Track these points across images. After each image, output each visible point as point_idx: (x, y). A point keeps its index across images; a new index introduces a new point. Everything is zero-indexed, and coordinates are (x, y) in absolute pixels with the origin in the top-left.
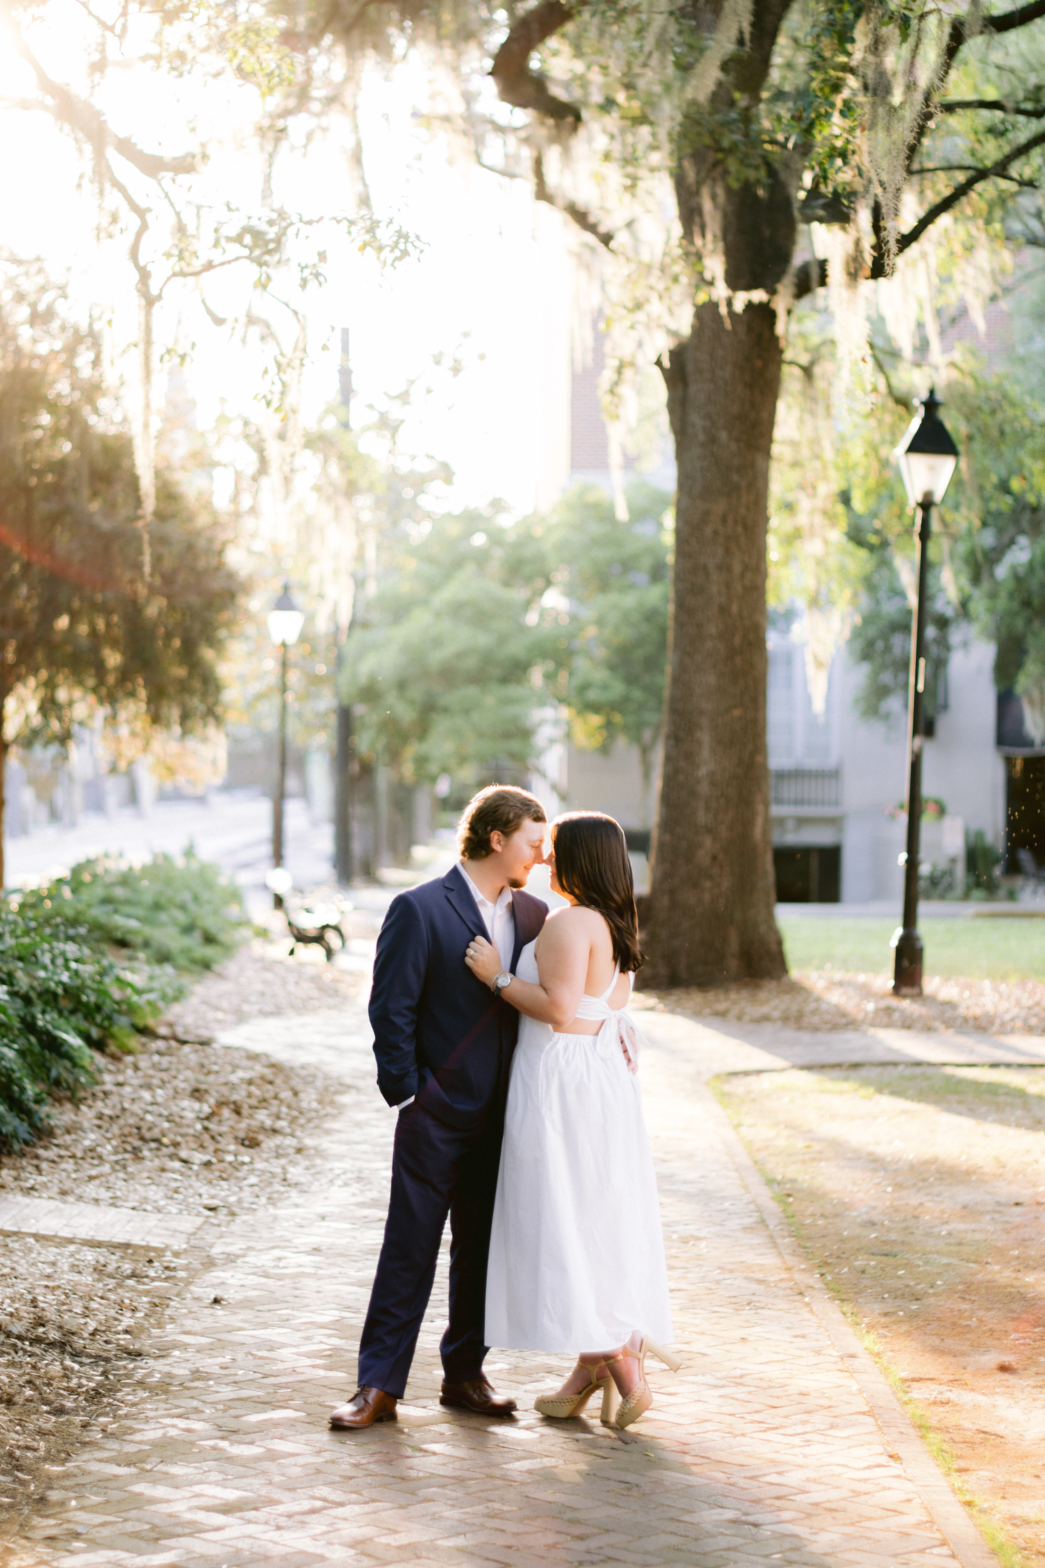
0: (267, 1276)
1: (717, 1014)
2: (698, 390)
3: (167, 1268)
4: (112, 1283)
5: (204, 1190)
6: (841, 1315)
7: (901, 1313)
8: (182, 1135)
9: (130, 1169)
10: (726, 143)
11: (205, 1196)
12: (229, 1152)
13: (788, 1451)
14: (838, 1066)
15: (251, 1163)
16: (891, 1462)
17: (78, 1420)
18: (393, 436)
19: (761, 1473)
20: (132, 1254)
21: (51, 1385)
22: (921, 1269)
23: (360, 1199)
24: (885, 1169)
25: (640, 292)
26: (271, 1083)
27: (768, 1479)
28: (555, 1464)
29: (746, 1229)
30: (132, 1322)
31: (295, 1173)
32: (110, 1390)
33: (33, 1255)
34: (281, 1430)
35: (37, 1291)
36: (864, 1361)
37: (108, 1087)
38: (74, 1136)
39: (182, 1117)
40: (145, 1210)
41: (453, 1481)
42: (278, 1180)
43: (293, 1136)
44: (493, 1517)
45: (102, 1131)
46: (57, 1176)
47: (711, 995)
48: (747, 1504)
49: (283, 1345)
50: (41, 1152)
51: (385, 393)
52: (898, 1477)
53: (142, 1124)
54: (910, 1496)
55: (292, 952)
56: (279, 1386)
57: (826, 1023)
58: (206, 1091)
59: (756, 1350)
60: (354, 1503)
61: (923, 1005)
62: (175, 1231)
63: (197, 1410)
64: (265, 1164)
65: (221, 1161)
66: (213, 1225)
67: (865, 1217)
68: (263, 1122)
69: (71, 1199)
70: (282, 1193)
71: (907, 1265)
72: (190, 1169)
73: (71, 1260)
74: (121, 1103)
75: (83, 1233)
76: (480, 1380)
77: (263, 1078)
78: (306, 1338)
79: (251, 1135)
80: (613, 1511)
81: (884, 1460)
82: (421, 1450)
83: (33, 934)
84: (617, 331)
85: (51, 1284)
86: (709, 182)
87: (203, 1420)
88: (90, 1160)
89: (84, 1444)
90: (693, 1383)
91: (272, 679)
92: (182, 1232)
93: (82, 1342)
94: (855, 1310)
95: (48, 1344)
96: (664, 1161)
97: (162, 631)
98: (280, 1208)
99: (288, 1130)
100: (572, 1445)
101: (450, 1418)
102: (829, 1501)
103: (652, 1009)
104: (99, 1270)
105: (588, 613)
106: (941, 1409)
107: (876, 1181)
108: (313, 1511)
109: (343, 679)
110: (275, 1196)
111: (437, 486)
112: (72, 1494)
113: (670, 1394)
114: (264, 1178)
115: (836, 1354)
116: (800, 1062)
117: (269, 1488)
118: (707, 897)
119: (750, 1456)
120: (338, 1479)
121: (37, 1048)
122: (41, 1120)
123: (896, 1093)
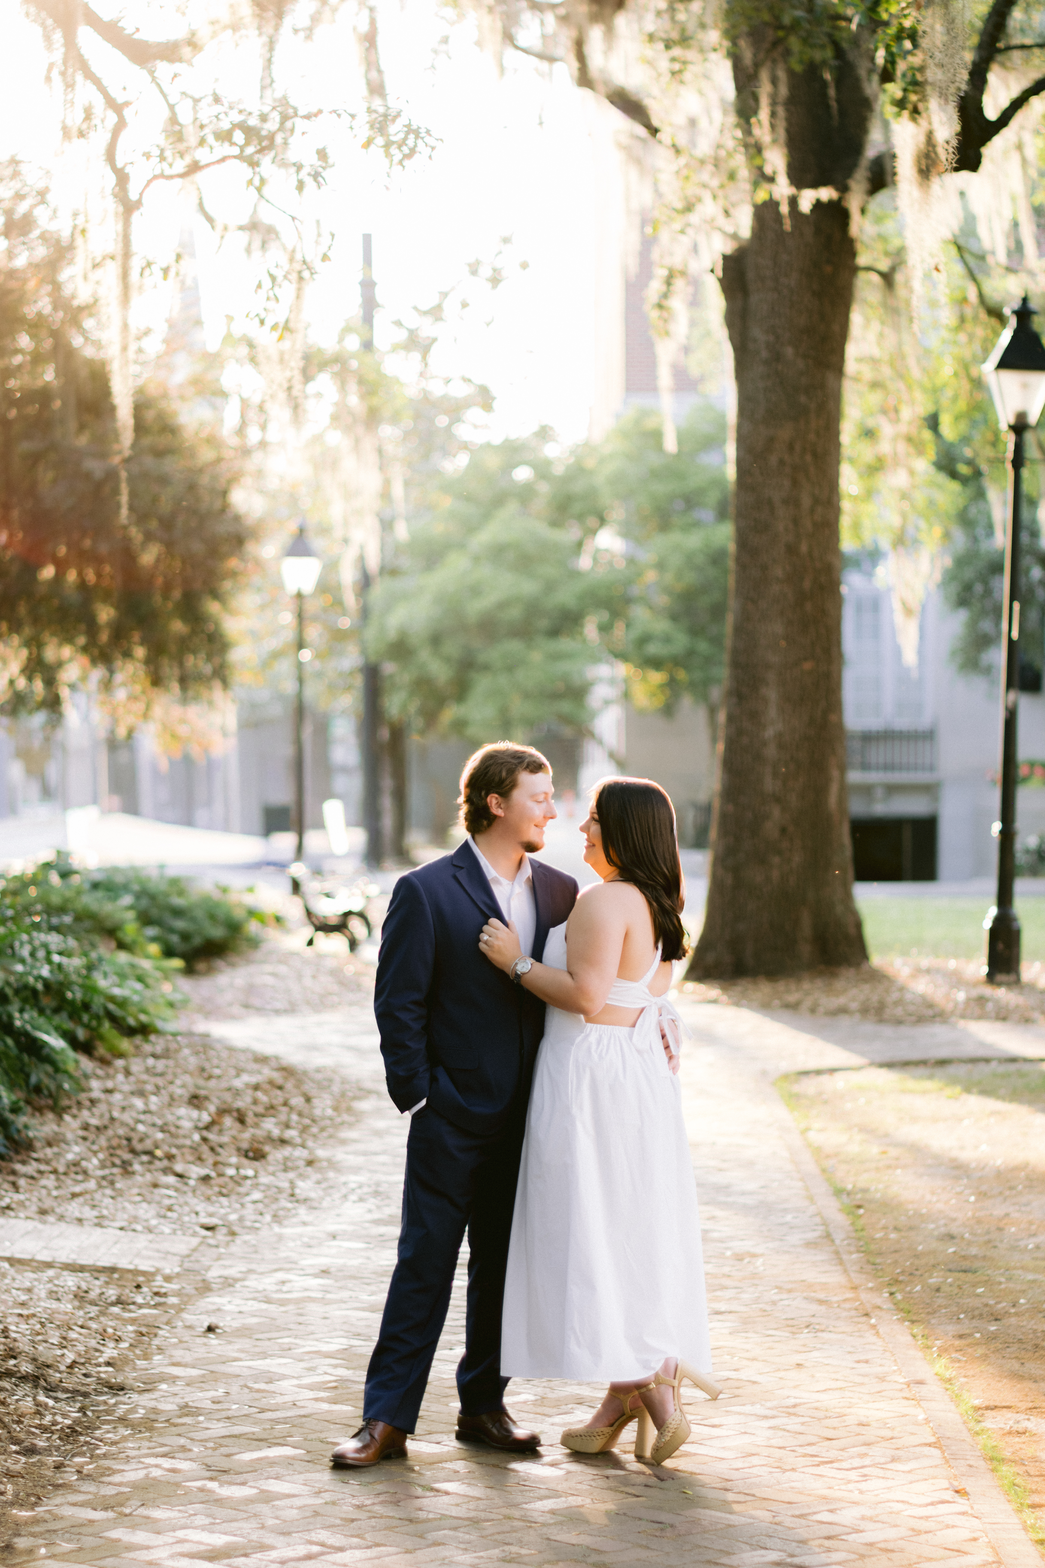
0: (268, 1301)
1: (787, 1006)
2: (760, 300)
3: (157, 1294)
4: (94, 1311)
5: (201, 1207)
6: (910, 1338)
7: (978, 1335)
8: (178, 1147)
9: (118, 1185)
10: (787, 20)
11: (202, 1214)
12: (230, 1165)
13: (843, 1487)
14: (923, 1063)
15: (256, 1177)
16: (957, 1498)
17: (50, 1460)
18: (424, 357)
19: (810, 1511)
20: (118, 1279)
21: (22, 1422)
22: (1003, 1286)
23: (376, 1215)
24: (968, 1177)
25: (692, 190)
26: (280, 1088)
27: (818, 1517)
28: (581, 1503)
29: (810, 1245)
30: (115, 1353)
31: (304, 1187)
32: (88, 1428)
33: (7, 1281)
34: (277, 1469)
35: (9, 1320)
36: (934, 1388)
37: (96, 1094)
38: (56, 1149)
39: (178, 1127)
40: (134, 1230)
41: (466, 1523)
42: (285, 1195)
43: (303, 1146)
44: (510, 1562)
45: (88, 1143)
46: (36, 1193)
47: (781, 985)
48: (794, 1544)
49: (284, 1377)
50: (18, 1167)
51: (415, 308)
52: (964, 1513)
53: (133, 1135)
54: (975, 1535)
55: (310, 943)
56: (277, 1421)
57: (910, 1015)
58: (206, 1098)
59: (813, 1376)
60: (356, 1548)
61: (1021, 994)
62: (168, 1253)
63: (184, 1449)
64: (271, 1178)
65: (220, 1175)
66: (210, 1246)
67: (943, 1230)
68: (269, 1132)
69: (51, 1219)
70: (289, 1210)
71: (988, 1283)
72: (186, 1184)
73: (50, 1286)
74: (110, 1112)
75: (63, 1257)
76: (500, 1412)
77: (271, 1083)
78: (309, 1369)
79: (256, 1145)
80: (643, 1554)
81: (949, 1495)
82: (432, 1489)
83: (10, 924)
84: (665, 236)
85: (25, 1312)
86: (769, 64)
87: (190, 1460)
88: (73, 1176)
89: (57, 1487)
90: (740, 1414)
91: (288, 635)
92: (174, 1255)
93: (58, 1375)
94: (926, 1332)
95: (20, 1378)
96: (720, 1170)
97: (160, 581)
98: (286, 1227)
99: (298, 1141)
100: (602, 1483)
101: (465, 1454)
102: (885, 1541)
103: (714, 1001)
104: (81, 1297)
105: (647, 556)
106: (1017, 1439)
107: (958, 1189)
108: (309, 1557)
109: (370, 633)
110: (281, 1213)
111: (474, 414)
112: (41, 1542)
113: (714, 1426)
114: (269, 1193)
115: (902, 1380)
116: (879, 1059)
117: (262, 1532)
118: (775, 874)
119: (801, 1493)
120: (338, 1522)
121: (14, 1051)
122: (18, 1131)
123: (986, 1092)
